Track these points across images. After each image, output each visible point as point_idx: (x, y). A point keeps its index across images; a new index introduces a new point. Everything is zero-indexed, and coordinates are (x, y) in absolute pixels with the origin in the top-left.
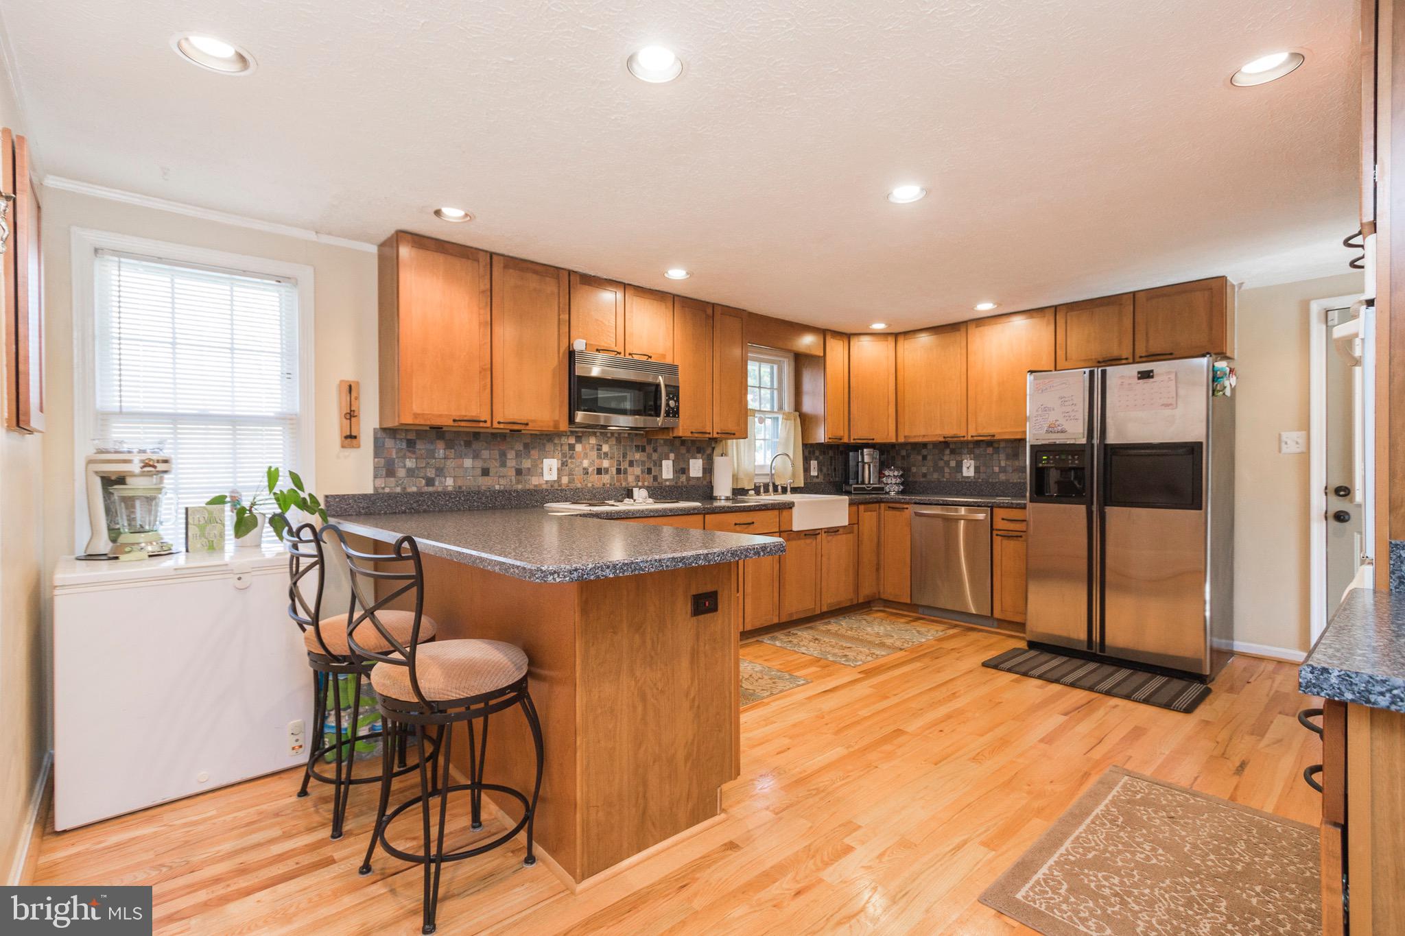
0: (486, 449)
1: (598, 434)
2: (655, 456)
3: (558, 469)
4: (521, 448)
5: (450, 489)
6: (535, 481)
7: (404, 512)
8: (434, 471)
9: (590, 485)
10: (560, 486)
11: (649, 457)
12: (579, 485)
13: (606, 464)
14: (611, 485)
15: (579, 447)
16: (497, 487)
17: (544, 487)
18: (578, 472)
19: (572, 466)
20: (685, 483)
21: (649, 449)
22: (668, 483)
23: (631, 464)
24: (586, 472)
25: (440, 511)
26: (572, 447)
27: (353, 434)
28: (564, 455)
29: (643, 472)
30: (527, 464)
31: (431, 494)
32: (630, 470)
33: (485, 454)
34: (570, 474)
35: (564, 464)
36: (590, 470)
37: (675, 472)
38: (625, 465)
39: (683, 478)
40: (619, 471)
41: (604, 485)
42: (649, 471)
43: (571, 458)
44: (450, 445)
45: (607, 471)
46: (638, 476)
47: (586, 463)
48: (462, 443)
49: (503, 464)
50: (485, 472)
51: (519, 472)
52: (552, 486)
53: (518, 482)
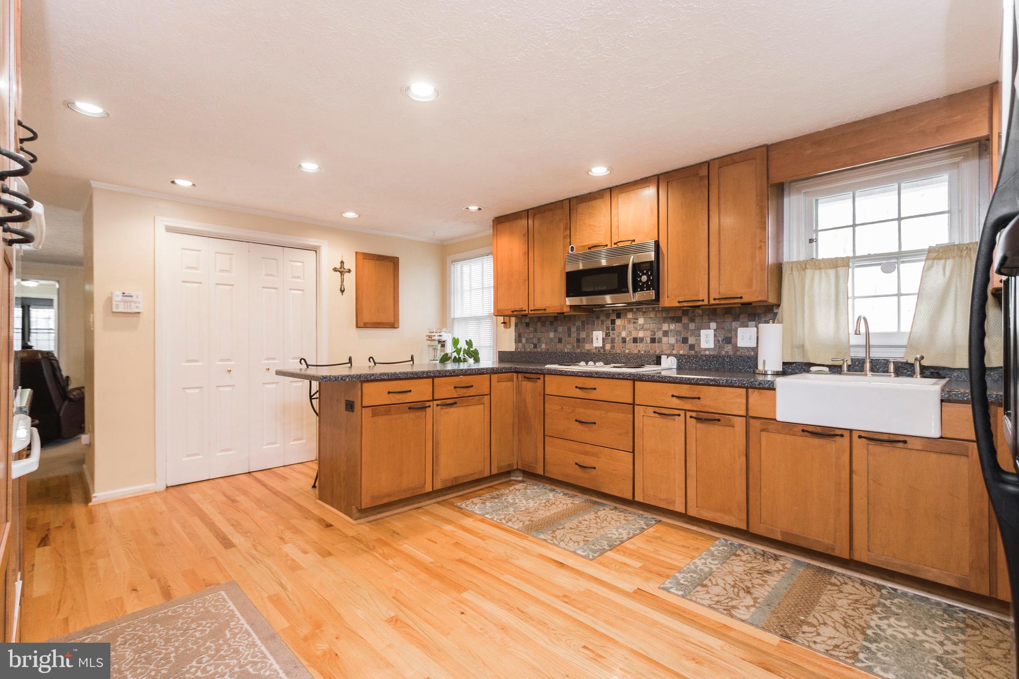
0: (561, 326)
1: (635, 310)
2: (692, 326)
3: (603, 339)
4: (580, 325)
5: (543, 350)
6: (587, 347)
7: (524, 362)
8: (537, 340)
9: (627, 351)
10: (605, 351)
11: (686, 327)
12: (619, 351)
13: (641, 334)
14: (645, 352)
15: (618, 322)
16: (566, 350)
17: (594, 351)
18: (618, 341)
19: (614, 336)
20: (731, 353)
21: (685, 320)
22: (707, 353)
23: (666, 333)
24: (624, 340)
25: (538, 363)
26: (613, 322)
27: (505, 321)
28: (608, 328)
29: (677, 341)
30: (583, 335)
31: (534, 353)
32: (665, 339)
33: (560, 329)
34: (613, 341)
35: (607, 335)
36: (628, 339)
37: (716, 341)
38: (659, 334)
39: (729, 348)
40: (653, 340)
41: (639, 351)
42: (685, 340)
43: (612, 330)
44: (543, 325)
45: (642, 340)
46: (673, 345)
47: (624, 334)
48: (549, 323)
49: (569, 336)
50: (560, 341)
51: (578, 340)
52: (599, 351)
53: (578, 347)
